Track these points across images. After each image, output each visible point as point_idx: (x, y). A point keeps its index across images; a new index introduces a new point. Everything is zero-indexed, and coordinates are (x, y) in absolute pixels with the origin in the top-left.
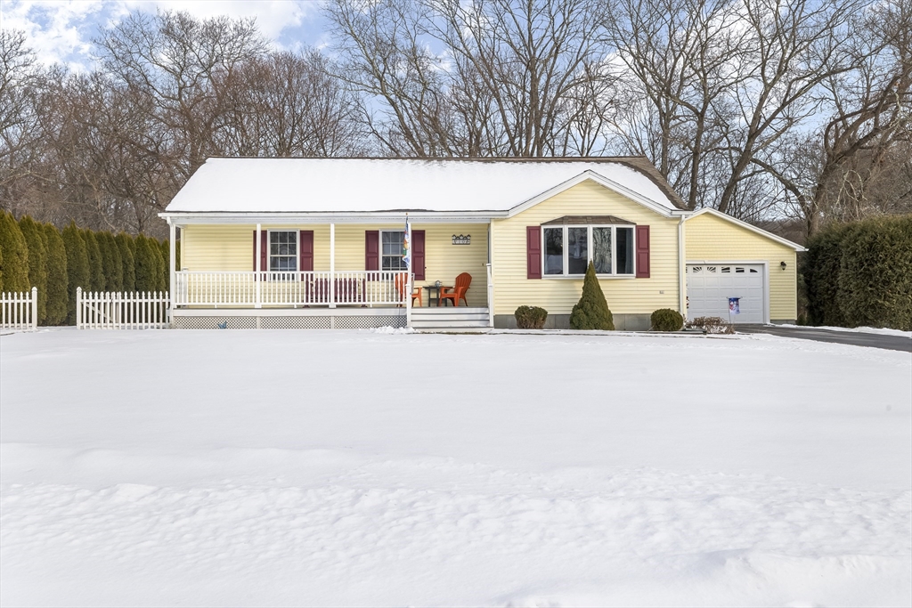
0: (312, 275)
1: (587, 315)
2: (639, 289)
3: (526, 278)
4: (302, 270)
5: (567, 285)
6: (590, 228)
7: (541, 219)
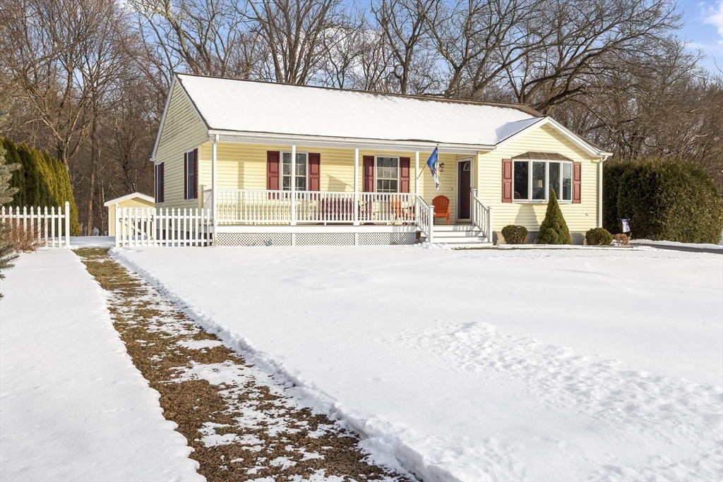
0: (319, 195)
1: (558, 232)
2: (574, 212)
3: (500, 201)
4: (310, 189)
5: (527, 208)
6: (548, 162)
7: (513, 154)
